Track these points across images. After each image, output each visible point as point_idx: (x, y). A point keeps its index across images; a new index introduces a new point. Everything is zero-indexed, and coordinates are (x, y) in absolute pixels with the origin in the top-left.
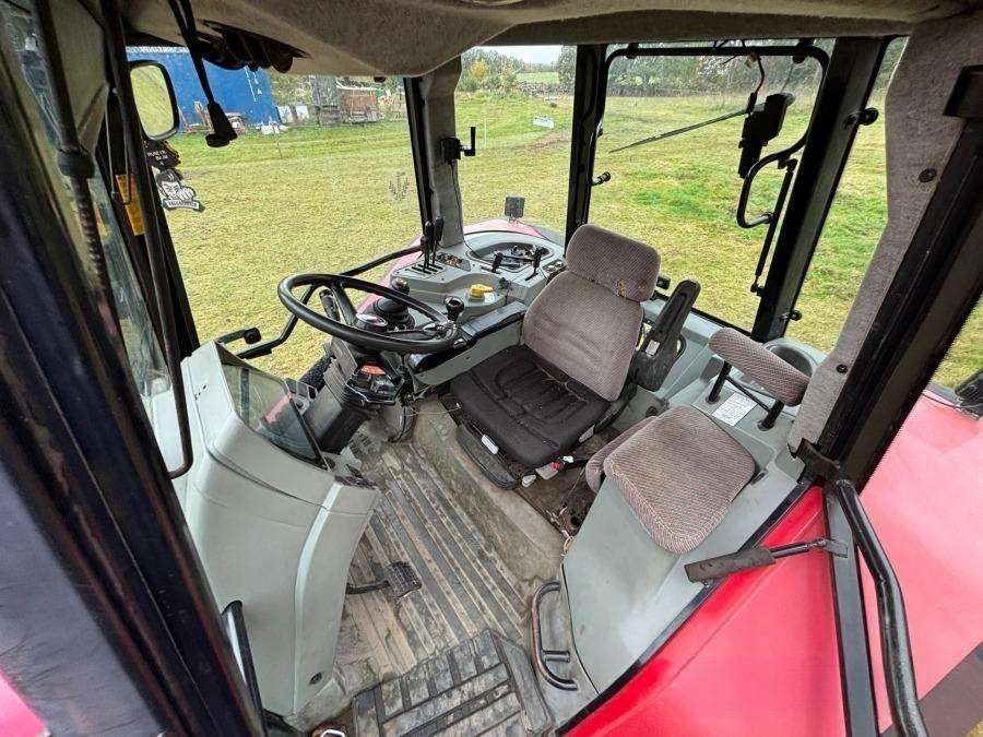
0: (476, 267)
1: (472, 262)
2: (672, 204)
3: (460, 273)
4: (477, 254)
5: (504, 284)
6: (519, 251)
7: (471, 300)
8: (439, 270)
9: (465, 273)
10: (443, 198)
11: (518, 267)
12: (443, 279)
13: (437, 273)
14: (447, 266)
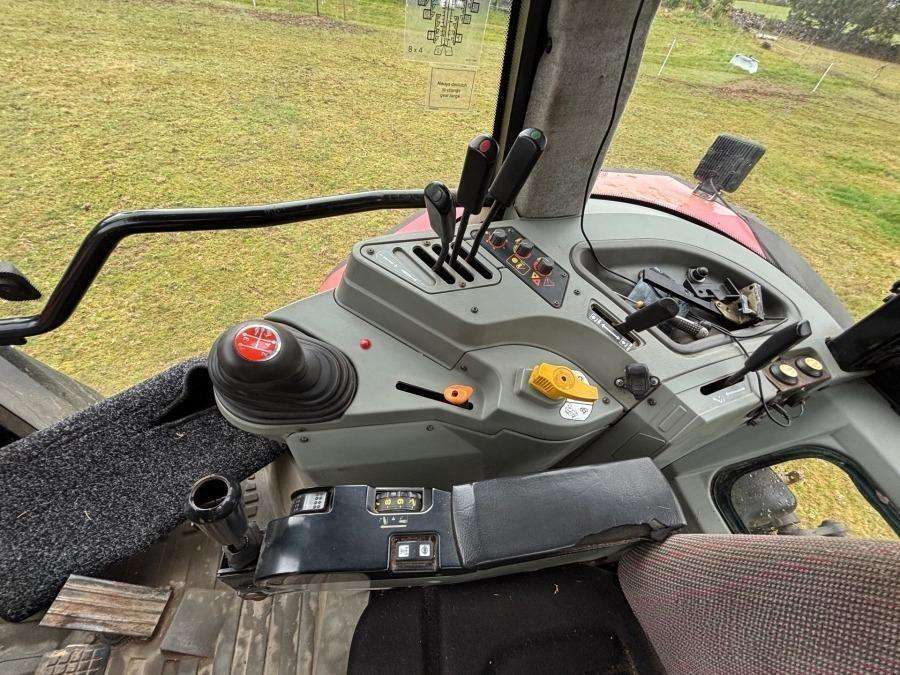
0: (581, 299)
1: (576, 281)
2: (884, 216)
3: (532, 305)
4: (597, 261)
5: (639, 383)
6: (707, 284)
7: (522, 395)
8: (479, 278)
9: (543, 309)
10: (573, 71)
11: (695, 336)
12: (475, 311)
13: (469, 284)
14: (506, 271)
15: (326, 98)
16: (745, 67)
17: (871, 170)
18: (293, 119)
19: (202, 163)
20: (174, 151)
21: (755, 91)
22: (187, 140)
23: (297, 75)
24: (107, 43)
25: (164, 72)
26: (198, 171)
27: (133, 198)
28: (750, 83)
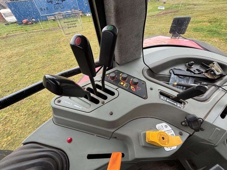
0: (154, 91)
5: (195, 124)
7: (145, 147)
9: (140, 102)
12: (111, 114)
13: (106, 101)
14: (120, 89)
15: (65, 45)
16: (162, 8)
17: (200, 22)
18: (58, 52)
19: (37, 70)
20: (29, 69)
21: (166, 13)
22: (32, 65)
23: (56, 41)
24: (8, 48)
25: (23, 50)
26: (36, 72)
27: (20, 84)
28: (164, 11)
